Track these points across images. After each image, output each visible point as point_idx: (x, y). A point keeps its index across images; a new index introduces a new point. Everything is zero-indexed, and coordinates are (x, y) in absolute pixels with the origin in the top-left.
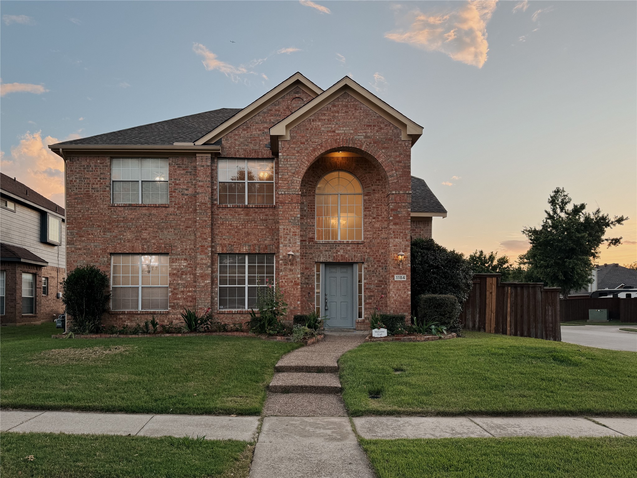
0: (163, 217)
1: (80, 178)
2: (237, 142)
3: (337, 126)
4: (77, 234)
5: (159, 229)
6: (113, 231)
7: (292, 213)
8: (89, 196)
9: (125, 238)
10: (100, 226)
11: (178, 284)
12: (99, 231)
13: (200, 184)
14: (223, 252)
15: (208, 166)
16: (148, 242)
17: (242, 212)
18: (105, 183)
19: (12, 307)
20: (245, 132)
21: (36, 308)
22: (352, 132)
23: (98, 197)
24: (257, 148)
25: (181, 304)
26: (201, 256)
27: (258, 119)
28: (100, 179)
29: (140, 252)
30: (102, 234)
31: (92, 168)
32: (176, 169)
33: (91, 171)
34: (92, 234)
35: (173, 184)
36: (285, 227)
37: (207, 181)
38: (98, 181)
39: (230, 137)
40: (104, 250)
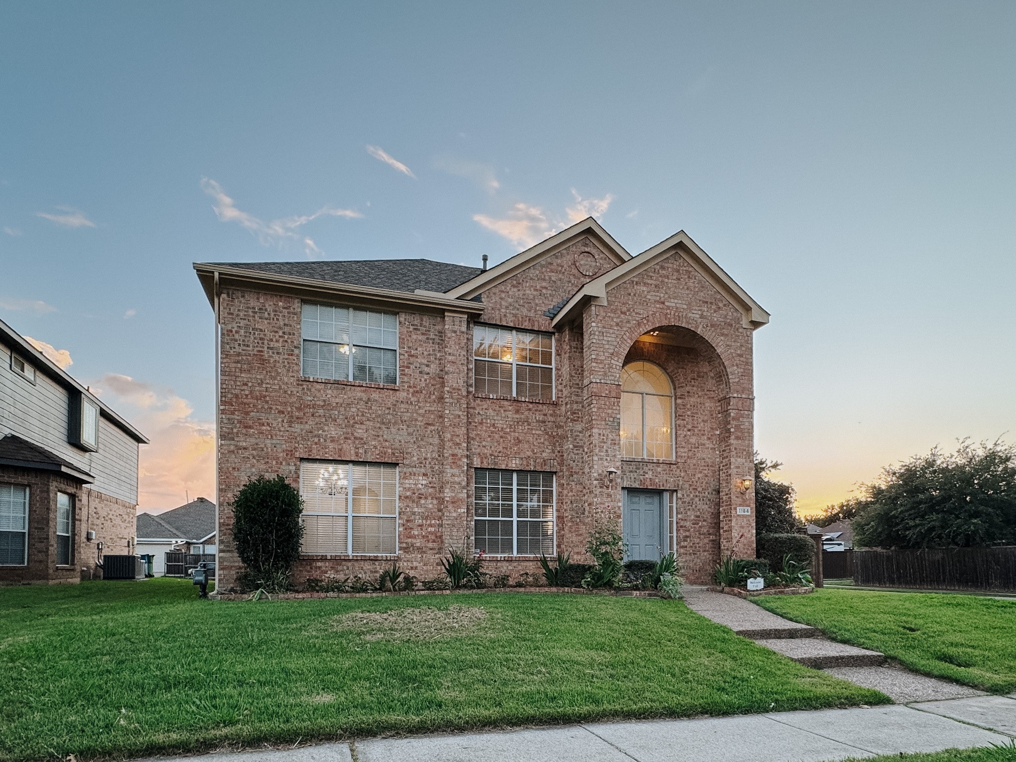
0: (389, 405)
1: (247, 327)
2: (503, 303)
3: (666, 296)
4: (240, 422)
5: (383, 423)
6: (306, 423)
7: (610, 411)
8: (263, 361)
9: (326, 435)
10: (283, 413)
11: (414, 513)
12: (280, 420)
13: (450, 358)
14: (483, 467)
15: (463, 332)
16: (365, 443)
17: (510, 408)
18: (292, 342)
19: (40, 552)
20: (515, 290)
21: (73, 556)
22: (685, 307)
23: (279, 362)
24: (532, 314)
25: (418, 545)
26: (452, 471)
27: (533, 273)
28: (284, 333)
29: (353, 458)
30: (286, 425)
31: (269, 314)
32: (411, 332)
33: (266, 319)
34: (268, 424)
35: (406, 355)
36: (601, 432)
37: (462, 356)
38: (280, 336)
39: (495, 294)
40: (290, 453)
